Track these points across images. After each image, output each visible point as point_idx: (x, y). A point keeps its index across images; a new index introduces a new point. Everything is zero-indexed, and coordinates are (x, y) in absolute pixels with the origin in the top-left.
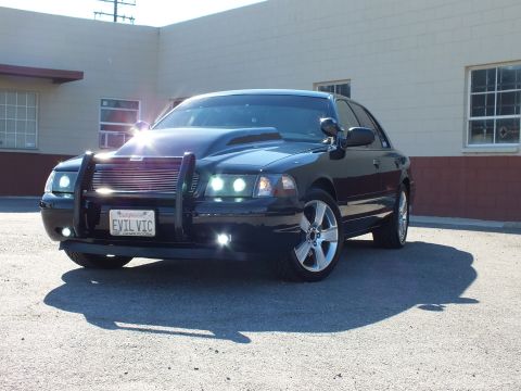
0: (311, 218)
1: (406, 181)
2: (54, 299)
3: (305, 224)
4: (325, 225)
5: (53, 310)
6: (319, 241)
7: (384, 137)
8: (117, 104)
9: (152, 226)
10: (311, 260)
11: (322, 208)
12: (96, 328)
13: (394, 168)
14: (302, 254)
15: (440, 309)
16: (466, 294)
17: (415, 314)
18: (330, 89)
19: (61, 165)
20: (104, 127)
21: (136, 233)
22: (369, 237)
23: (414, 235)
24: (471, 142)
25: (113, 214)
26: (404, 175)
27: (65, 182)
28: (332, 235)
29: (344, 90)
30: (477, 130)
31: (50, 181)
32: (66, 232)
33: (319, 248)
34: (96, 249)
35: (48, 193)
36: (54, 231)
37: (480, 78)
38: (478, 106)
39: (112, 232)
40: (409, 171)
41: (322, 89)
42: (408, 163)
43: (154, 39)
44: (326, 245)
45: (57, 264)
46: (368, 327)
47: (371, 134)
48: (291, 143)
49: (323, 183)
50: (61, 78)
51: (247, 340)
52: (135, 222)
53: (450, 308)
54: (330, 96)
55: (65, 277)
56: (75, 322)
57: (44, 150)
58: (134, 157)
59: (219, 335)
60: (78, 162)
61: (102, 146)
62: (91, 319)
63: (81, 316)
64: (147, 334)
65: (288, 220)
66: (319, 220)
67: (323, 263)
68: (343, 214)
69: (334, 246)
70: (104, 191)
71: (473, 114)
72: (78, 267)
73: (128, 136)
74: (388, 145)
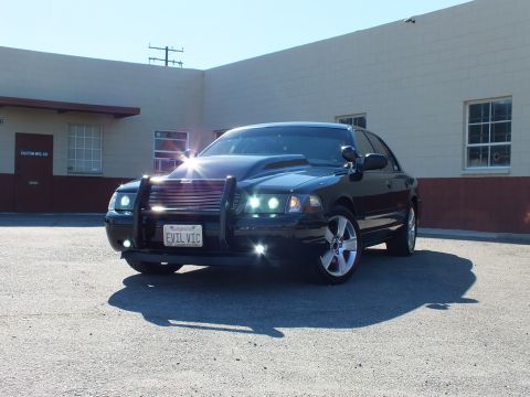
0: (334, 231)
1: (414, 199)
2: (116, 300)
3: (329, 235)
4: (346, 237)
5: (116, 310)
6: (341, 250)
7: (395, 162)
8: (169, 135)
9: (200, 238)
10: (334, 266)
11: (343, 222)
12: (152, 325)
13: (404, 188)
14: (326, 261)
15: (445, 308)
16: (468, 295)
17: (423, 312)
18: (349, 122)
19: (122, 187)
20: (158, 155)
21: (186, 243)
22: (383, 246)
23: (422, 244)
24: (470, 164)
25: (167, 228)
26: (413, 193)
27: (125, 201)
28: (351, 245)
29: (360, 122)
30: (474, 155)
31: (113, 200)
32: (127, 244)
33: (341, 256)
34: (153, 258)
35: (111, 211)
36: (116, 242)
37: (477, 111)
38: (475, 134)
39: (166, 243)
40: (416, 190)
41: (342, 122)
42: (415, 183)
43: (200, 81)
44: (347, 254)
45: (119, 271)
46: (384, 323)
47: (385, 160)
48: (316, 168)
49: (344, 201)
50: (121, 113)
51: (281, 335)
52: (186, 235)
53: (454, 306)
54: (349, 128)
55: (125, 282)
56: (134, 320)
57: (107, 175)
58: (184, 180)
59: (256, 331)
60: (136, 184)
61: (155, 171)
62: (148, 318)
63: (139, 315)
64: (196, 330)
65: (315, 233)
66: (341, 232)
67: (344, 268)
68: (361, 227)
69: (354, 254)
70: (158, 209)
71: (471, 141)
72: (136, 273)
73: (179, 163)
74: (399, 169)
